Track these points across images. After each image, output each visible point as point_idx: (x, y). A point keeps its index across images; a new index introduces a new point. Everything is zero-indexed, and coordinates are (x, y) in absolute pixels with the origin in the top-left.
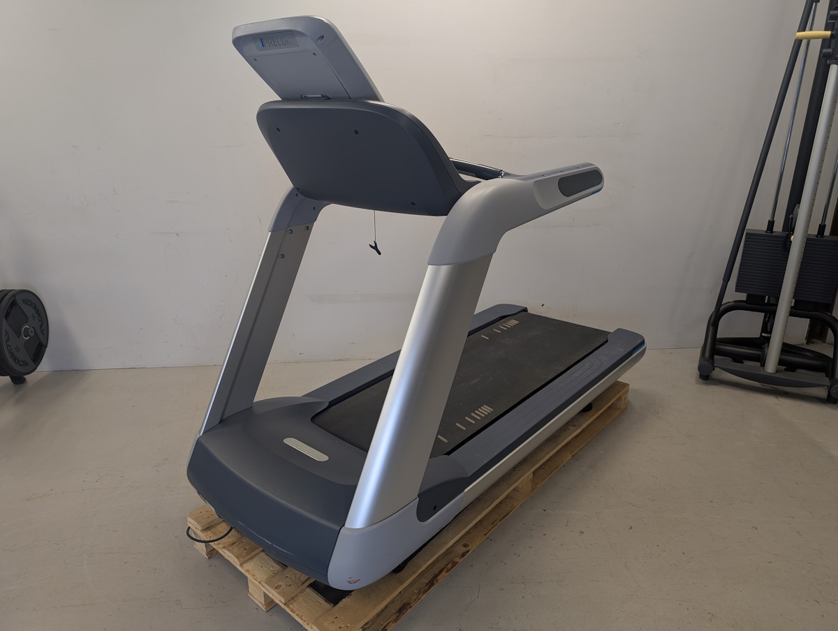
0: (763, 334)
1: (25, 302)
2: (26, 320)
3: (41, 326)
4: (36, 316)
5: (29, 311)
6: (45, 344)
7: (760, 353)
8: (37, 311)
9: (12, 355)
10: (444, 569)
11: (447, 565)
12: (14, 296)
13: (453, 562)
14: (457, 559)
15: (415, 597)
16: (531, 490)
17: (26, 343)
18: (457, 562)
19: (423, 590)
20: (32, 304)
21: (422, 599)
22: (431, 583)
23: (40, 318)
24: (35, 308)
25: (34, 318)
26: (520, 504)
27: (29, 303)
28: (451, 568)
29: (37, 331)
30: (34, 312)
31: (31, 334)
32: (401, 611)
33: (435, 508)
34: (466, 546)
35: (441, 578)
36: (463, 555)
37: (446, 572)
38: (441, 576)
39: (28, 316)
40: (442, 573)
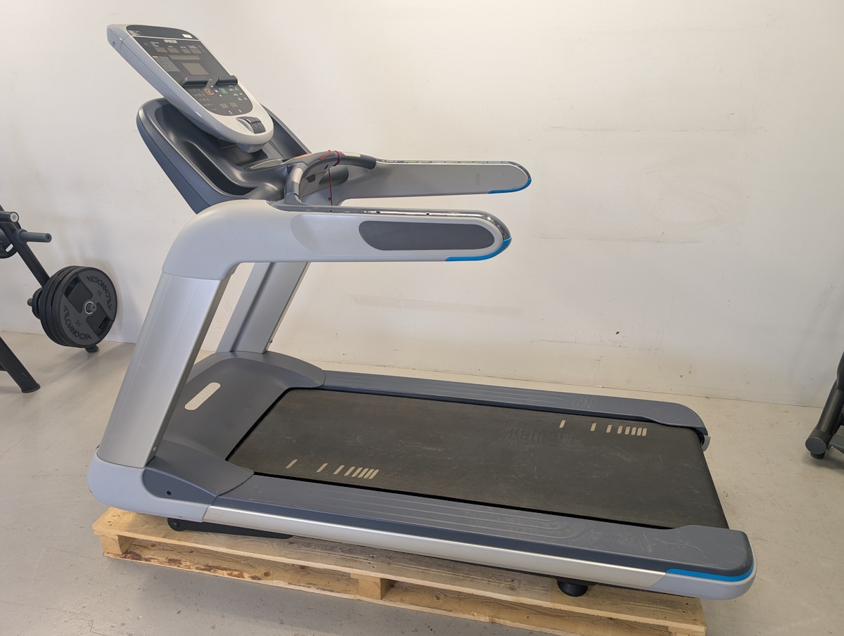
1: (90, 279)
2: (90, 296)
3: (109, 302)
4: (103, 292)
5: (93, 287)
6: (112, 318)
8: (105, 288)
9: (72, 329)
10: (230, 570)
11: (235, 570)
12: (77, 273)
13: (242, 574)
14: (246, 575)
15: (188, 564)
16: (382, 597)
17: (89, 317)
18: (243, 577)
19: (199, 566)
20: (98, 281)
21: (192, 570)
22: (209, 568)
23: (107, 294)
24: (102, 284)
25: (100, 294)
26: (358, 597)
27: (96, 280)
28: (235, 576)
29: (103, 307)
30: (101, 289)
31: (95, 310)
32: (171, 561)
33: (169, 493)
34: (267, 574)
35: (220, 573)
36: (253, 578)
37: (228, 574)
38: (221, 571)
39: (92, 292)
40: (224, 572)
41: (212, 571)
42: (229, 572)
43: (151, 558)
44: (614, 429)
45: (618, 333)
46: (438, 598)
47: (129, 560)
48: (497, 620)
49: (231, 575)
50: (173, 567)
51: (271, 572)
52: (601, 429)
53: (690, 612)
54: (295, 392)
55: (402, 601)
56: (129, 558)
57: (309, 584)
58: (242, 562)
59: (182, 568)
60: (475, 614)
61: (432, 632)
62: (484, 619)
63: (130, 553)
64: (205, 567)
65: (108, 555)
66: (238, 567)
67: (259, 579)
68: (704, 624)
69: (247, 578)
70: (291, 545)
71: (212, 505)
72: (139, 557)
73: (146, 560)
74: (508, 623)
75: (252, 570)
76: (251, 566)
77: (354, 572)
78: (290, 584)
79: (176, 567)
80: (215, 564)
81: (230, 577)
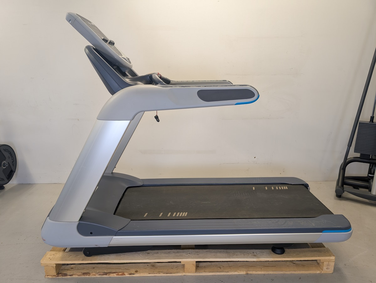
0: (369, 175)
1: (5, 150)
2: (5, 159)
3: (13, 162)
5: (6, 154)
6: (14, 171)
7: (368, 184)
8: (11, 155)
13: (124, 273)
14: (126, 273)
15: (94, 273)
16: (196, 272)
17: (4, 170)
18: (125, 275)
19: (100, 273)
20: (8, 151)
21: (96, 276)
22: (106, 274)
23: (12, 158)
24: (10, 153)
25: (9, 158)
26: (184, 274)
27: (7, 151)
28: (120, 275)
29: (10, 164)
30: (9, 155)
31: (7, 166)
32: (84, 274)
33: (91, 233)
34: (136, 272)
35: (112, 275)
36: (130, 274)
37: (117, 275)
38: (112, 274)
39: (6, 157)
40: (114, 274)
41: (108, 275)
42: (117, 274)
43: (73, 274)
44: (275, 188)
45: (255, 158)
46: (220, 268)
47: (60, 277)
48: (249, 272)
49: (118, 275)
50: (86, 277)
51: (138, 270)
52: (270, 189)
53: (327, 253)
54: (131, 189)
55: (205, 272)
56: (60, 276)
57: (159, 272)
58: (122, 268)
59: (91, 276)
60: (239, 271)
61: (223, 282)
62: (243, 273)
63: (60, 274)
64: (104, 274)
65: (48, 277)
66: (121, 271)
67: (133, 274)
68: (334, 256)
69: (127, 275)
70: (149, 254)
71: (115, 236)
72: (66, 275)
73: (70, 275)
74: (254, 273)
75: (128, 271)
76: (127, 269)
77: (183, 260)
78: (149, 274)
79: (87, 276)
80: (109, 271)
81: (118, 276)
